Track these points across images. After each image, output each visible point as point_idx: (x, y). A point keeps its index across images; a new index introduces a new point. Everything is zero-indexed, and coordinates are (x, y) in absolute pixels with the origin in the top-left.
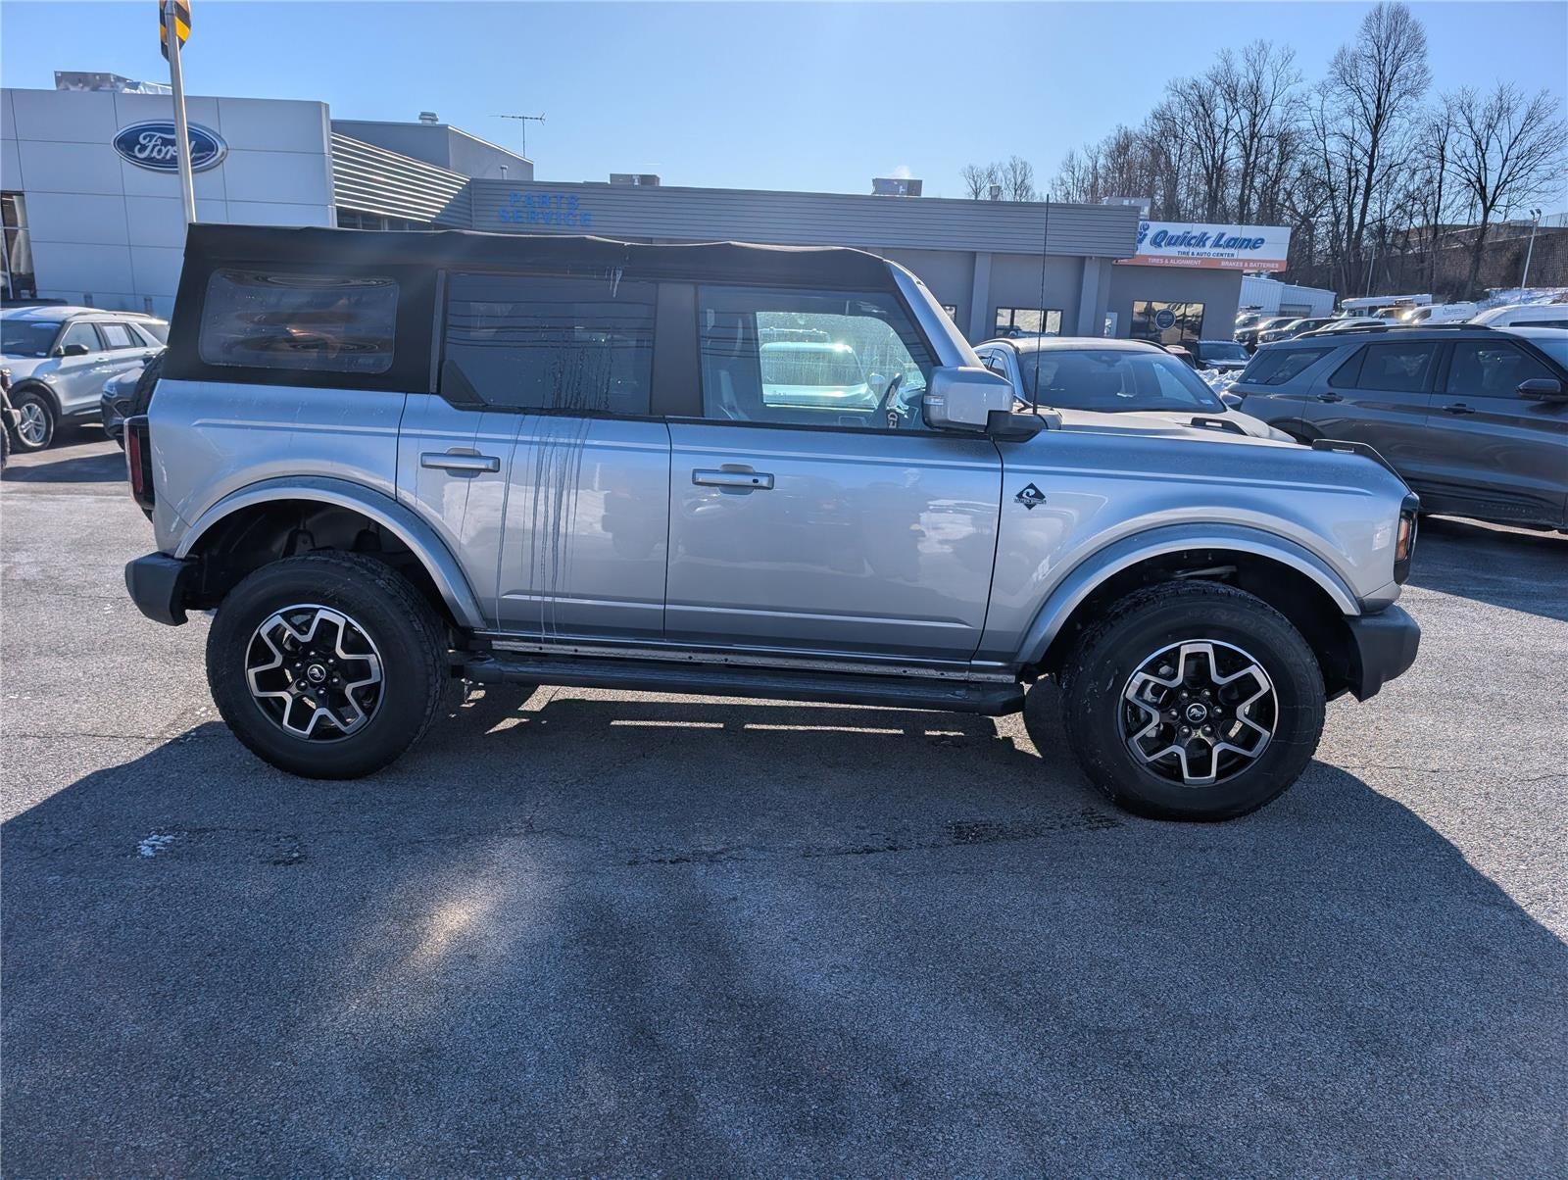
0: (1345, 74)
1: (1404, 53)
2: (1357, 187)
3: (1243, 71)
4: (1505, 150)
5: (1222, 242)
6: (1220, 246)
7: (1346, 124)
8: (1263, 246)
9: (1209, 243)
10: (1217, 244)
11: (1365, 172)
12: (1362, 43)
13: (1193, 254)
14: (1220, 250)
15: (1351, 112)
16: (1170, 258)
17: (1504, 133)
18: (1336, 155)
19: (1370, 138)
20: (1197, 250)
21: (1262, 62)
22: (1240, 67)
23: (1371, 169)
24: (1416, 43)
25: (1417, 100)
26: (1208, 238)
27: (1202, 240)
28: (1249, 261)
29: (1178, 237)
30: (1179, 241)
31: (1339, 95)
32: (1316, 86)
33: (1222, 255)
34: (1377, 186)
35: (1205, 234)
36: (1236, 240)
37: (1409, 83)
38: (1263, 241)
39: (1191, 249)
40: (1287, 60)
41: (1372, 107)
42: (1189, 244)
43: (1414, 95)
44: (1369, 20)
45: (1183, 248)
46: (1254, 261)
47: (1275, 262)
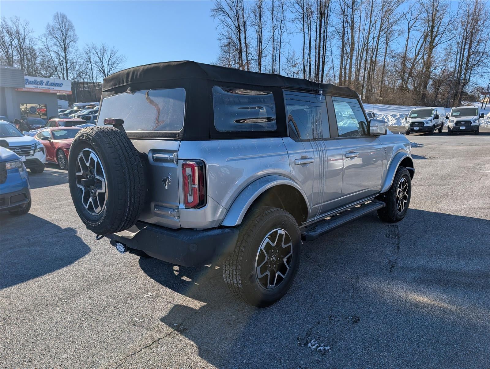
0: (51, 32)
1: (68, 29)
2: (63, 69)
3: (11, 25)
4: (107, 61)
5: (49, 84)
6: (48, 85)
7: (55, 48)
8: (63, 86)
9: (44, 84)
10: (47, 84)
11: (65, 64)
12: (54, 23)
13: (39, 87)
14: (49, 87)
15: (55, 45)
16: (31, 89)
17: (106, 57)
18: (54, 58)
19: (64, 54)
20: (40, 86)
21: (18, 23)
22: (10, 24)
23: (67, 63)
24: (71, 27)
25: (76, 44)
26: (44, 82)
27: (41, 83)
28: (59, 91)
29: (33, 81)
30: (33, 83)
31: (51, 39)
32: (43, 35)
33: (50, 88)
34: (70, 68)
35: (42, 81)
36: (54, 83)
37: (72, 38)
38: (62, 84)
39: (38, 86)
40: (27, 24)
41: (62, 44)
42: (37, 84)
43: (74, 42)
44: (55, 16)
45: (35, 85)
46: (61, 91)
47: (68, 91)
